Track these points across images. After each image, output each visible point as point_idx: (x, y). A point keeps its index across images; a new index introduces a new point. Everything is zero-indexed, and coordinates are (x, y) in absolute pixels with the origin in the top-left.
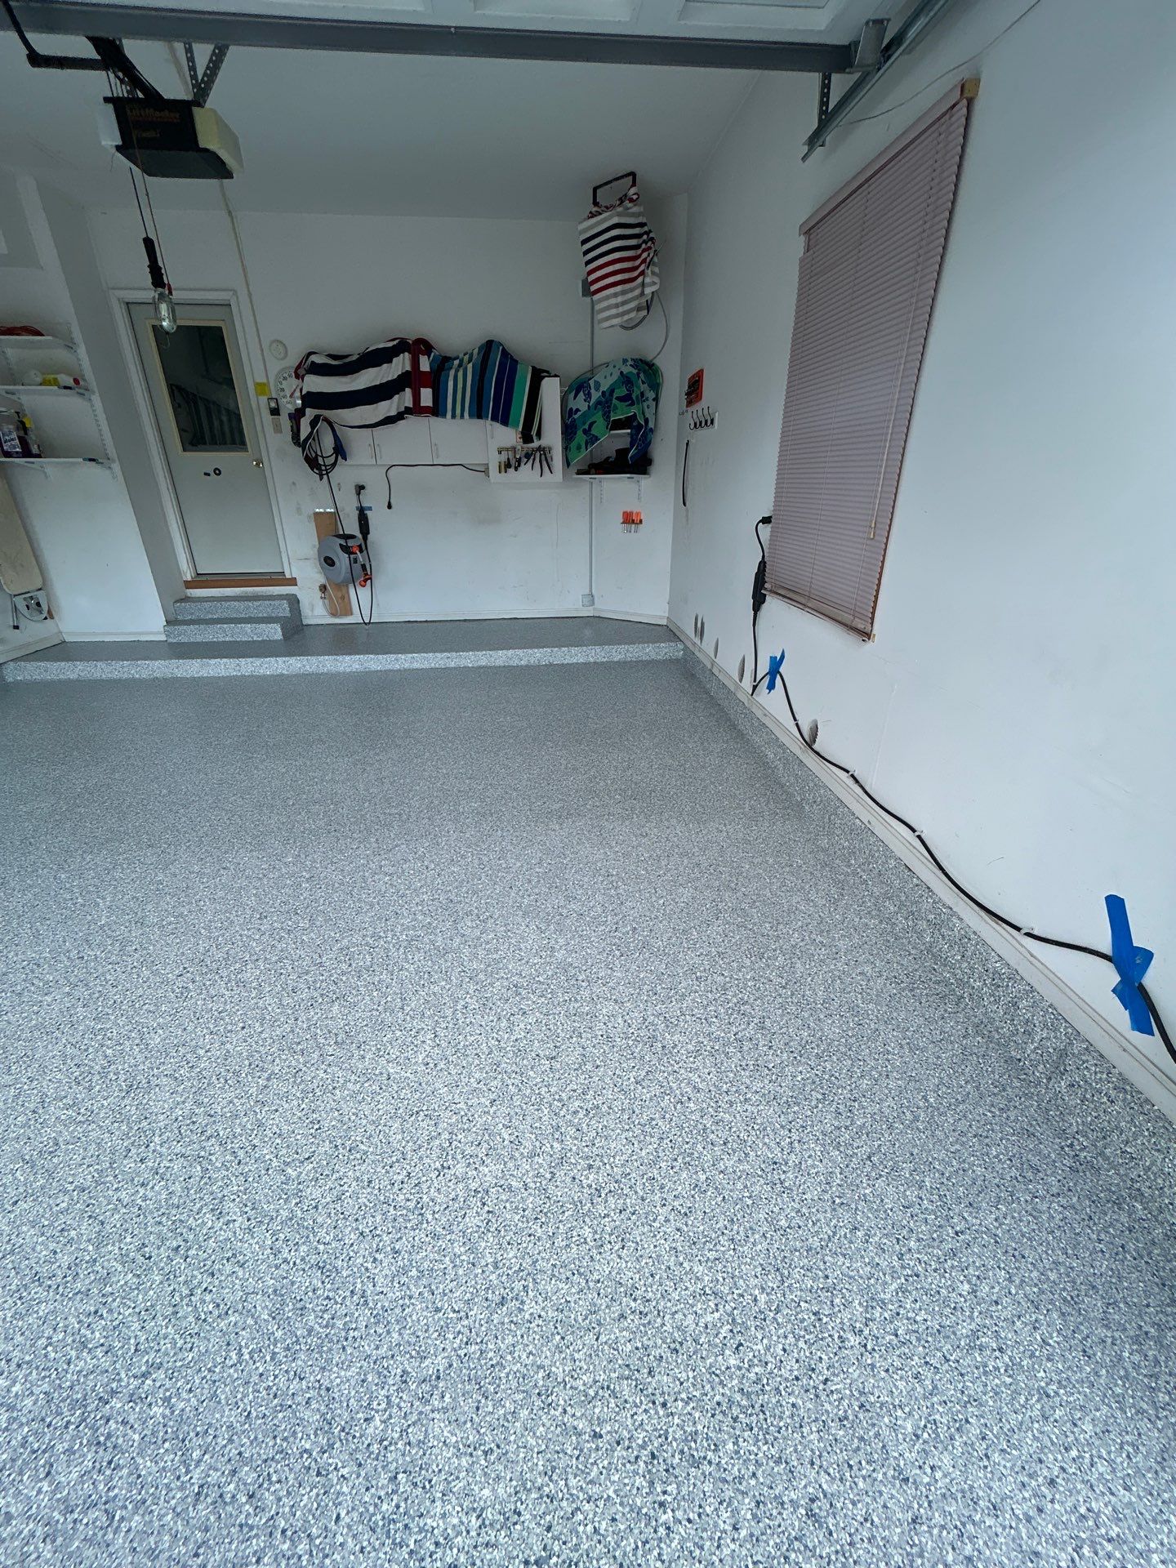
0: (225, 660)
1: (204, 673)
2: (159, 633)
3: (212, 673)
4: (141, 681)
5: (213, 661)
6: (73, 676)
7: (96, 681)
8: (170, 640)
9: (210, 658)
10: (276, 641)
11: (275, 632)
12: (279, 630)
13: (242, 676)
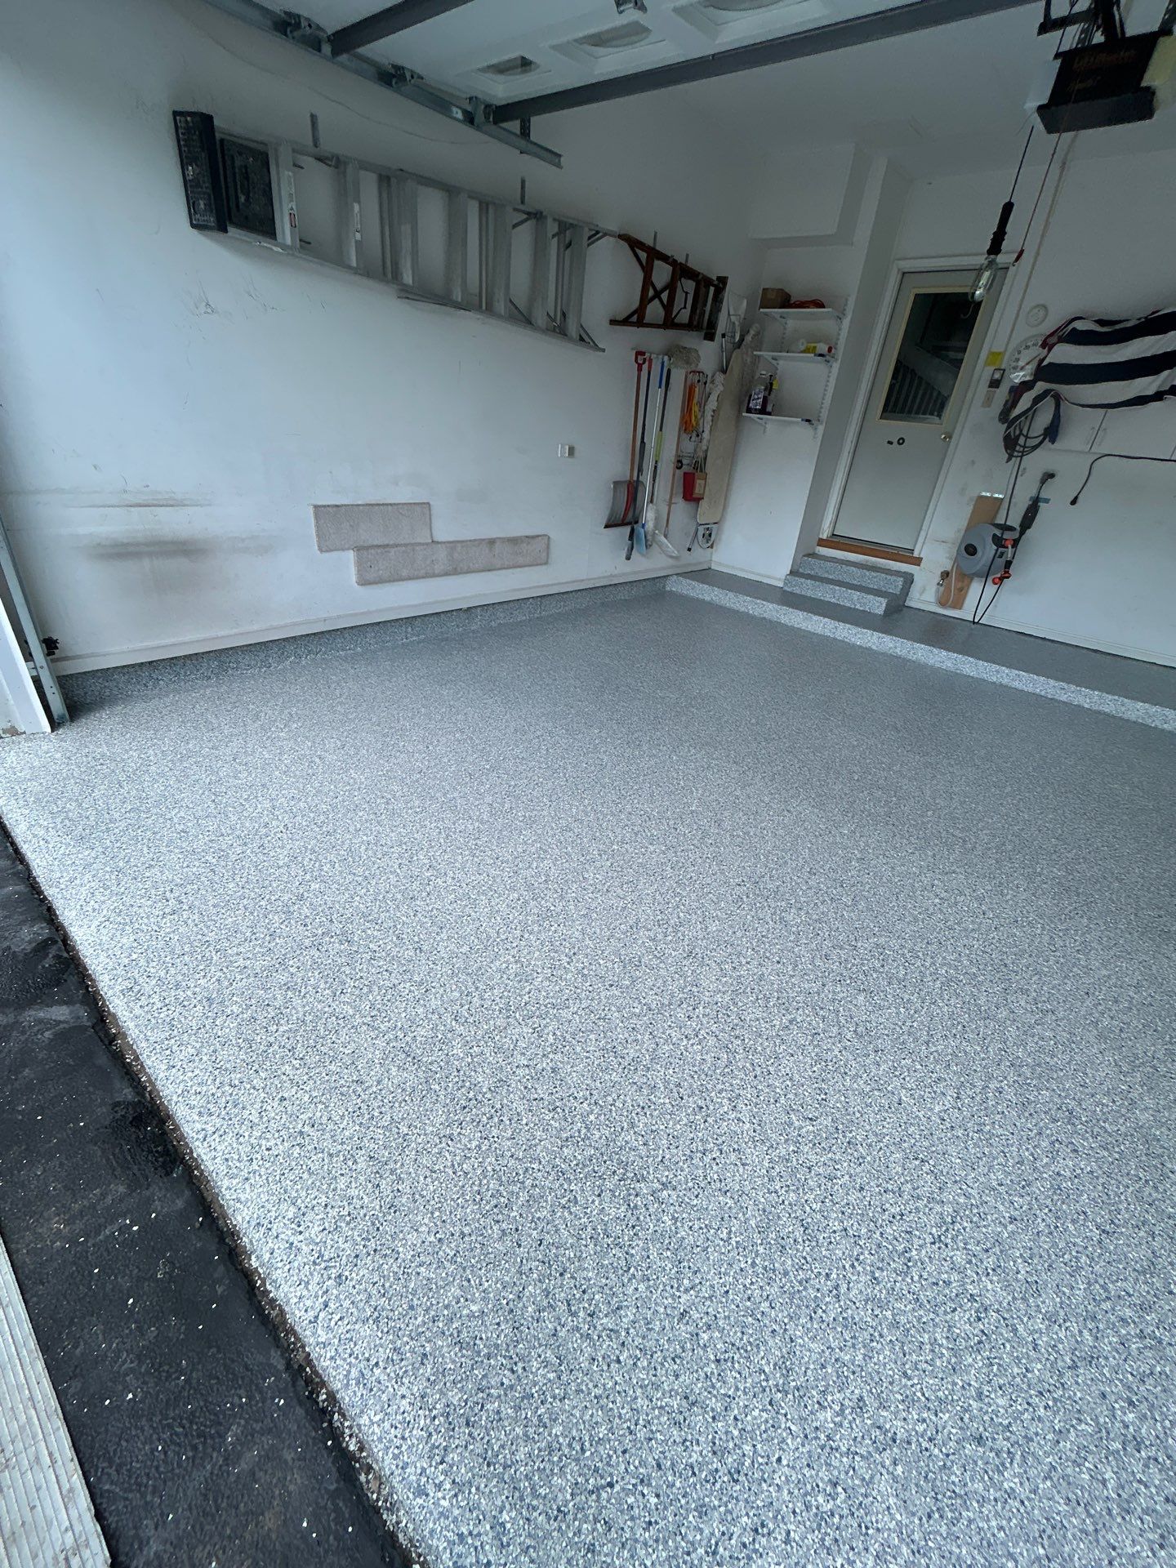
0: (826, 619)
1: (803, 626)
2: (780, 580)
3: (810, 628)
4: (753, 617)
5: (816, 618)
6: (707, 598)
7: (721, 607)
8: (786, 588)
9: (815, 614)
10: (876, 615)
11: (878, 606)
12: (884, 605)
13: (835, 639)
